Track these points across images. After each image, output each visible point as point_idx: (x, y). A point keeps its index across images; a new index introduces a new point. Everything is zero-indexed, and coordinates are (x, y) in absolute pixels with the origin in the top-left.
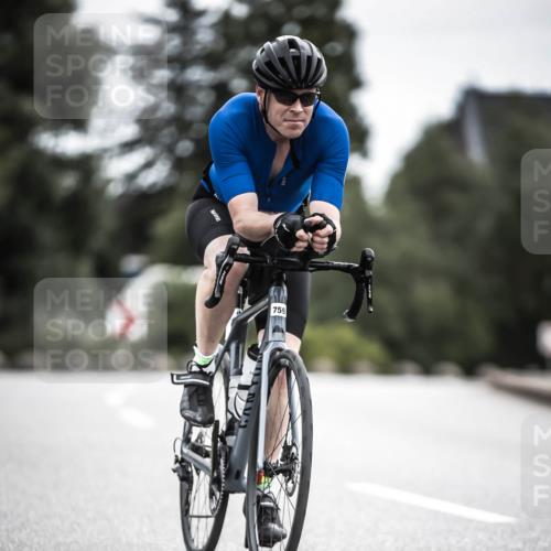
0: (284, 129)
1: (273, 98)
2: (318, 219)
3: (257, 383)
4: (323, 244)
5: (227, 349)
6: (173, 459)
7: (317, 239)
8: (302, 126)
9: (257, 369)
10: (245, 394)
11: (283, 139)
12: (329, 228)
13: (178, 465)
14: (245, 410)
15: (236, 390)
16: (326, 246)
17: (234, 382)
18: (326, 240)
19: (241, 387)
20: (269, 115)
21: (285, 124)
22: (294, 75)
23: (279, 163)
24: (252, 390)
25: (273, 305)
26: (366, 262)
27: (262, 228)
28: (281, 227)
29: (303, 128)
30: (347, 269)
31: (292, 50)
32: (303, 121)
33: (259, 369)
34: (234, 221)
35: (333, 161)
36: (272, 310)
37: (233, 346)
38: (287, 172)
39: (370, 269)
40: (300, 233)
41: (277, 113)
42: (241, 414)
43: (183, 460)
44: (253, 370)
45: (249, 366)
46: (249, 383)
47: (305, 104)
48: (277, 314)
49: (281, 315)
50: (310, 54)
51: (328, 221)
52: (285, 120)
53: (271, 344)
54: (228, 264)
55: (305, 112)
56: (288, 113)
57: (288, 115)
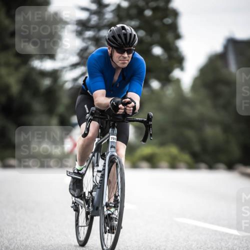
0: (119, 64)
1: (115, 51)
2: (128, 100)
3: (104, 170)
4: (130, 110)
5: (94, 155)
6: (72, 202)
7: (128, 108)
10: (100, 174)
11: (118, 68)
12: (133, 104)
13: (73, 205)
14: (100, 181)
15: (96, 173)
16: (132, 111)
17: (96, 169)
18: (132, 109)
19: (99, 171)
21: (120, 62)
22: (124, 42)
23: (116, 78)
24: (102, 173)
25: (111, 137)
26: (149, 118)
27: (105, 104)
28: (113, 103)
29: (127, 64)
30: (142, 121)
31: (123, 31)
32: (128, 61)
33: (105, 163)
34: (95, 101)
35: (138, 76)
36: (110, 139)
37: (96, 154)
38: (119, 81)
39: (151, 121)
40: (121, 106)
41: (117, 57)
42: (98, 183)
43: (75, 202)
44: (103, 164)
45: (101, 162)
46: (101, 170)
47: (128, 53)
48: (112, 140)
49: (114, 141)
50: (131, 32)
52: (120, 60)
53: (110, 153)
54: (90, 119)
55: (129, 57)
56: (121, 57)
57: (121, 58)
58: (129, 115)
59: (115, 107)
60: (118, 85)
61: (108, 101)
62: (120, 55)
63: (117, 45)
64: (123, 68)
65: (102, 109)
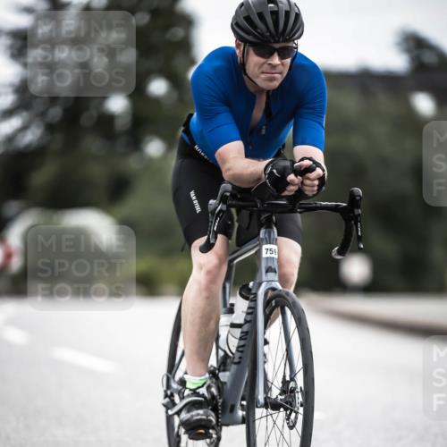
0: (262, 81)
1: (251, 51)
2: (307, 163)
3: (249, 321)
4: (313, 186)
7: (307, 182)
8: (279, 78)
9: (249, 308)
10: (238, 332)
12: (319, 171)
14: (238, 347)
15: (228, 328)
16: (316, 188)
18: (316, 182)
19: (233, 326)
20: (247, 67)
21: (263, 76)
22: (272, 29)
23: (258, 113)
24: (246, 328)
25: (265, 247)
26: (354, 201)
27: (252, 174)
28: (271, 172)
29: (280, 81)
30: (335, 209)
31: (271, 5)
32: (281, 73)
33: (253, 308)
34: (223, 170)
36: (264, 251)
39: (358, 207)
40: (291, 177)
41: (255, 65)
42: (234, 351)
44: (245, 309)
45: (241, 305)
46: (242, 322)
47: (282, 57)
48: (269, 255)
49: (273, 255)
50: (288, 9)
51: (318, 165)
52: (263, 73)
53: (264, 285)
54: (221, 211)
55: (283, 64)
56: (266, 66)
57: (266, 68)
58: (307, 197)
59: (279, 182)
60: (264, 132)
61: (257, 167)
62: (262, 60)
63: (255, 36)
64: (268, 92)
65: (244, 186)
